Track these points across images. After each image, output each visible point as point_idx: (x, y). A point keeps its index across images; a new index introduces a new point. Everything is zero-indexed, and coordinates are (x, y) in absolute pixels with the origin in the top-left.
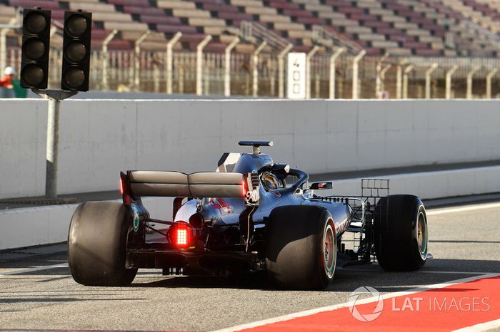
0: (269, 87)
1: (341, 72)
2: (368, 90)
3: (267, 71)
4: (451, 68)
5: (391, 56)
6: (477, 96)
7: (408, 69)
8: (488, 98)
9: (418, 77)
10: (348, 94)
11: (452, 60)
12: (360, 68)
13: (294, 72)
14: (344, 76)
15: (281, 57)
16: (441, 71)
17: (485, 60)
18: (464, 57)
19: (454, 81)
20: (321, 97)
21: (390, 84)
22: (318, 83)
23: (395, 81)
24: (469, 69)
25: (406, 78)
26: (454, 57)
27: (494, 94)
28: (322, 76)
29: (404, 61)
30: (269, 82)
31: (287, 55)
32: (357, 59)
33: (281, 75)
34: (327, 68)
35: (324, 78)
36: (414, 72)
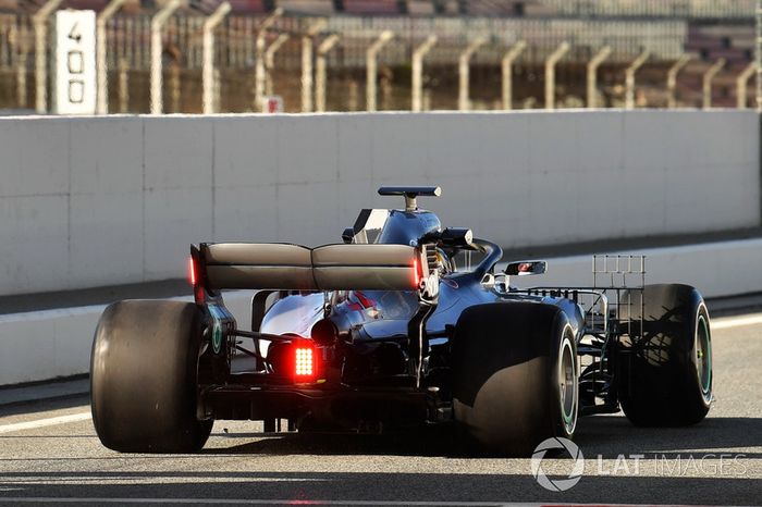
0: (15, 86)
1: (175, 51)
2: (236, 93)
3: (10, 53)
4: (423, 40)
5: (287, 14)
6: (481, 105)
7: (327, 45)
8: (505, 109)
9: (348, 63)
10: (193, 102)
11: (423, 23)
12: (217, 44)
13: (70, 53)
14: (185, 61)
15: (39, 19)
16: (402, 49)
17: (497, 23)
18: (452, 15)
19: (428, 70)
20: (130, 110)
21: (286, 78)
22: (123, 77)
23: (299, 73)
24: (462, 44)
25: (321, 63)
26: (430, 17)
27: (517, 101)
28: (133, 62)
29: (319, 26)
30: (15, 77)
31: (53, 14)
32: (211, 23)
33: (41, 61)
34: (145, 44)
35: (138, 67)
36: (339, 50)
